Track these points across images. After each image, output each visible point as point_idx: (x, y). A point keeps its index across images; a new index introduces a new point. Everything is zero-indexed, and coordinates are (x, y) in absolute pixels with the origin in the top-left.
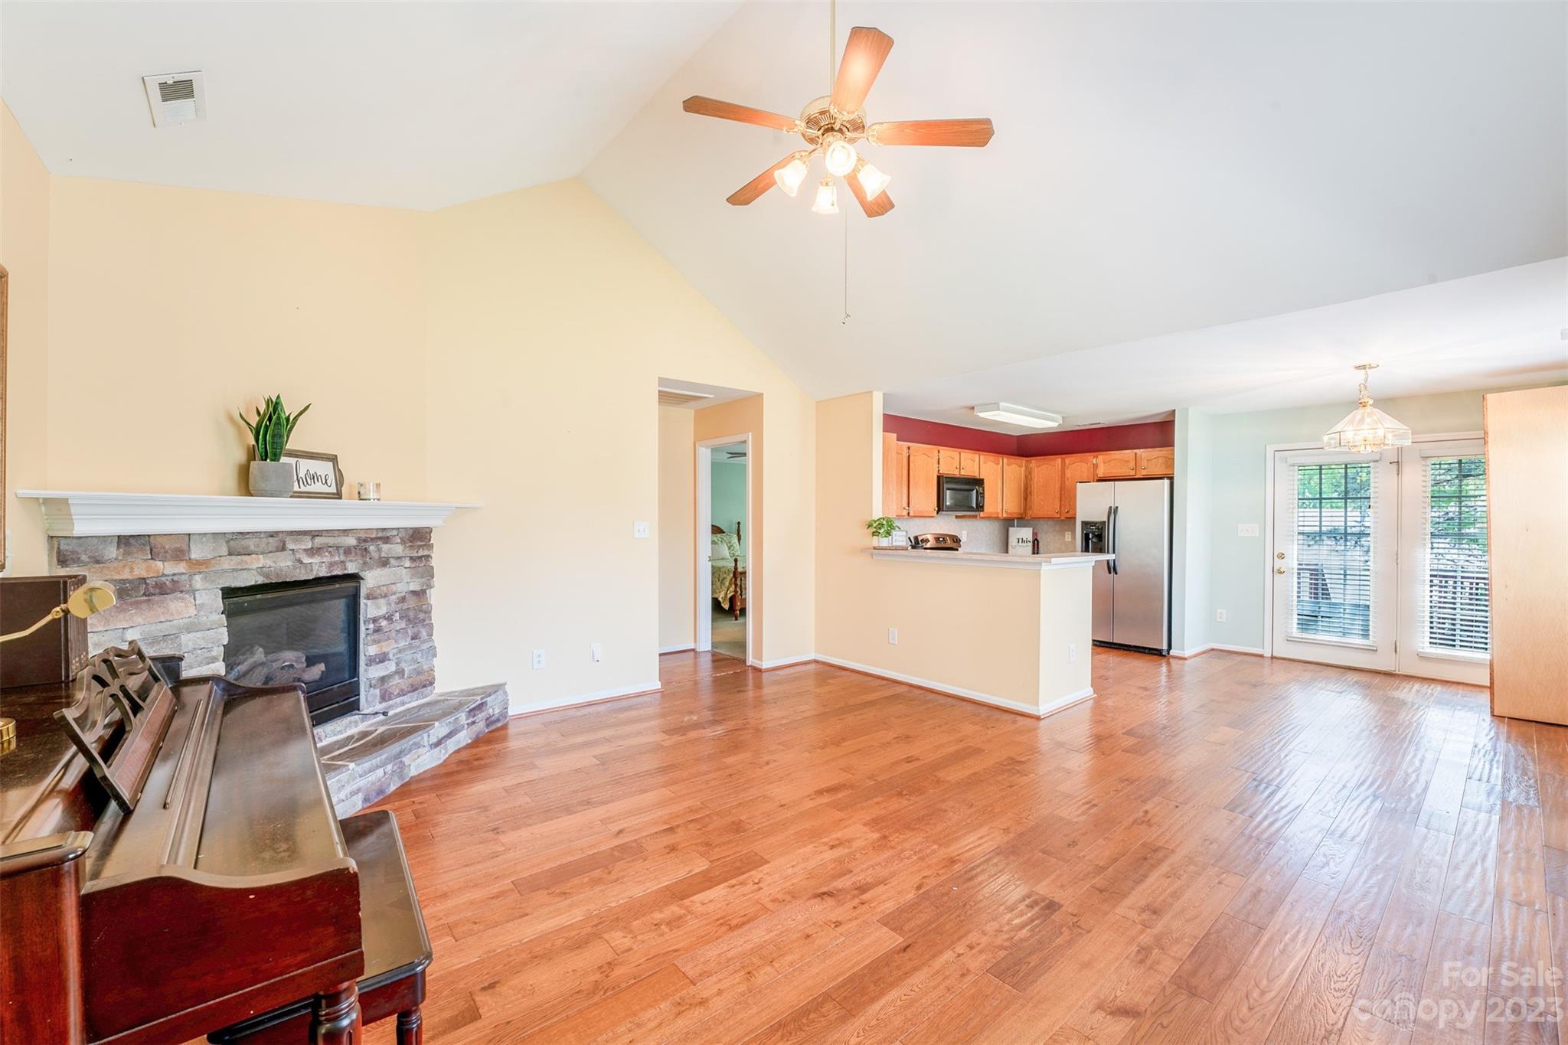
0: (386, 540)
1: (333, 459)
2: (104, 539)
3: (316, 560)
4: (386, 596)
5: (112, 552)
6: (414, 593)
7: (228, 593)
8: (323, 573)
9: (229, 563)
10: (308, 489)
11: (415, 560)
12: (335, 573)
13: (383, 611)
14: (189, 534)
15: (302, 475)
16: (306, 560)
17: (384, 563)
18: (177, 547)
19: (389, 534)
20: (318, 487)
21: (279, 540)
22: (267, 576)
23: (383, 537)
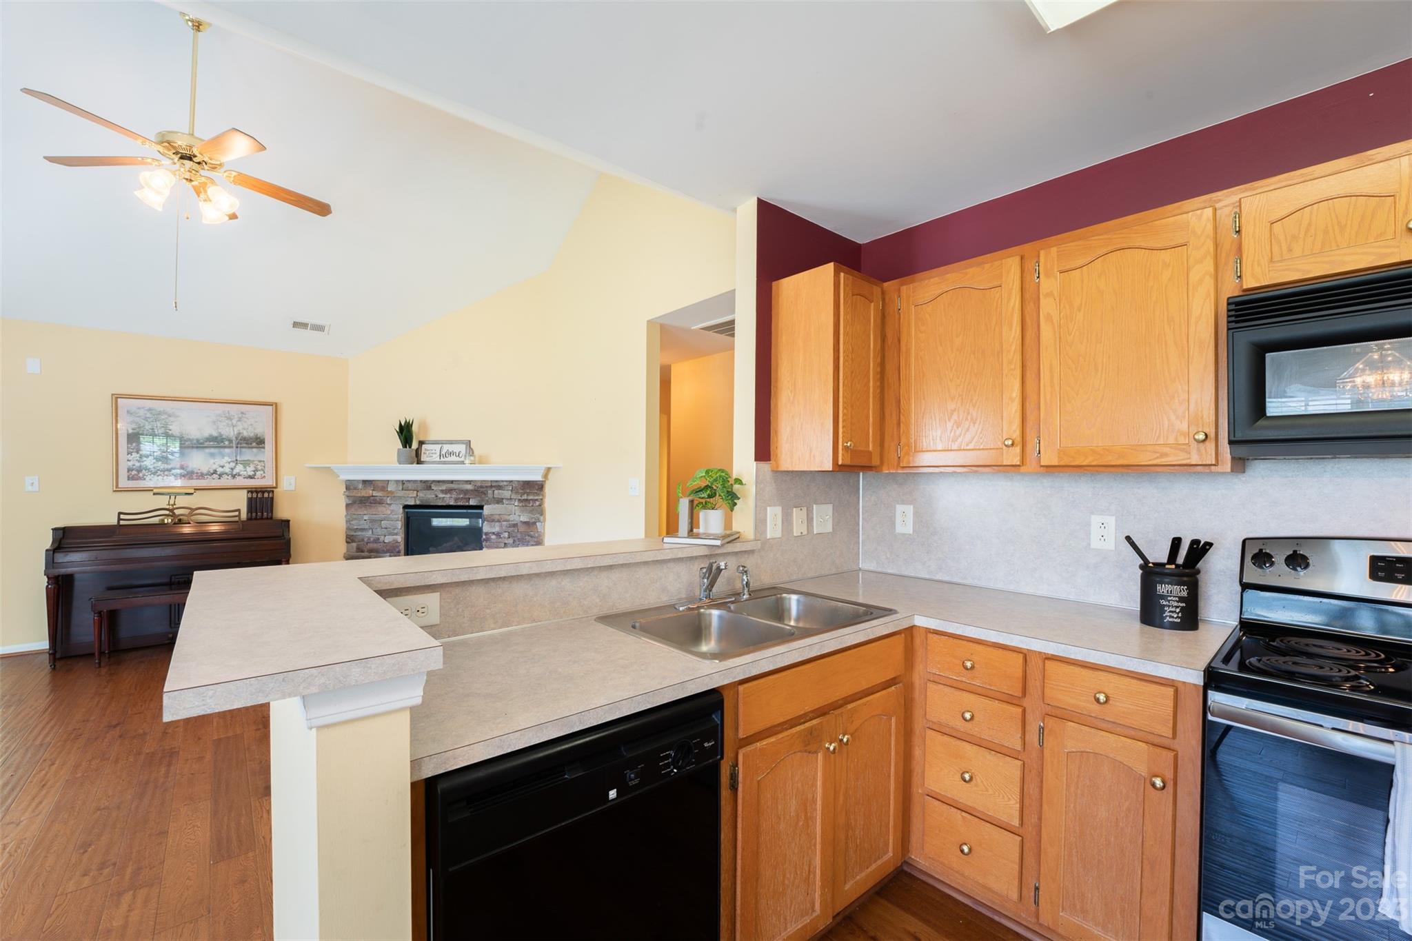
0: (499, 487)
1: (468, 443)
2: (358, 481)
3: (448, 496)
4: (499, 521)
5: (360, 486)
6: (525, 523)
7: (406, 507)
8: (452, 503)
9: (401, 493)
10: (446, 459)
11: (522, 502)
12: (459, 504)
13: (496, 529)
14: (388, 481)
15: (443, 452)
16: (441, 495)
17: (499, 501)
18: (382, 485)
19: (502, 484)
20: (453, 458)
21: (427, 485)
22: (421, 501)
23: (496, 485)
